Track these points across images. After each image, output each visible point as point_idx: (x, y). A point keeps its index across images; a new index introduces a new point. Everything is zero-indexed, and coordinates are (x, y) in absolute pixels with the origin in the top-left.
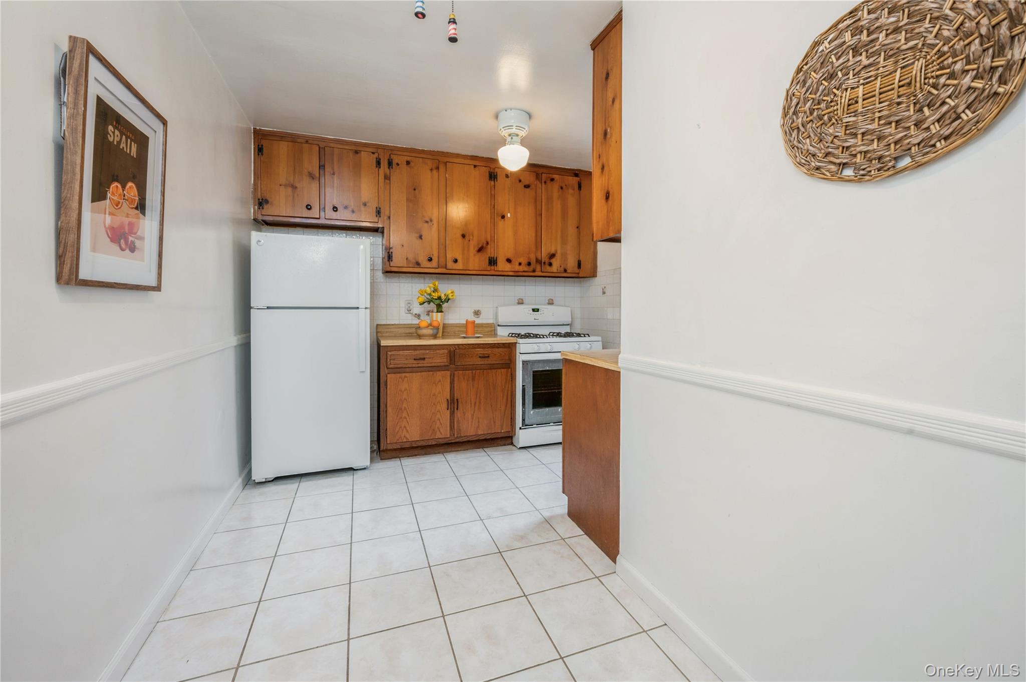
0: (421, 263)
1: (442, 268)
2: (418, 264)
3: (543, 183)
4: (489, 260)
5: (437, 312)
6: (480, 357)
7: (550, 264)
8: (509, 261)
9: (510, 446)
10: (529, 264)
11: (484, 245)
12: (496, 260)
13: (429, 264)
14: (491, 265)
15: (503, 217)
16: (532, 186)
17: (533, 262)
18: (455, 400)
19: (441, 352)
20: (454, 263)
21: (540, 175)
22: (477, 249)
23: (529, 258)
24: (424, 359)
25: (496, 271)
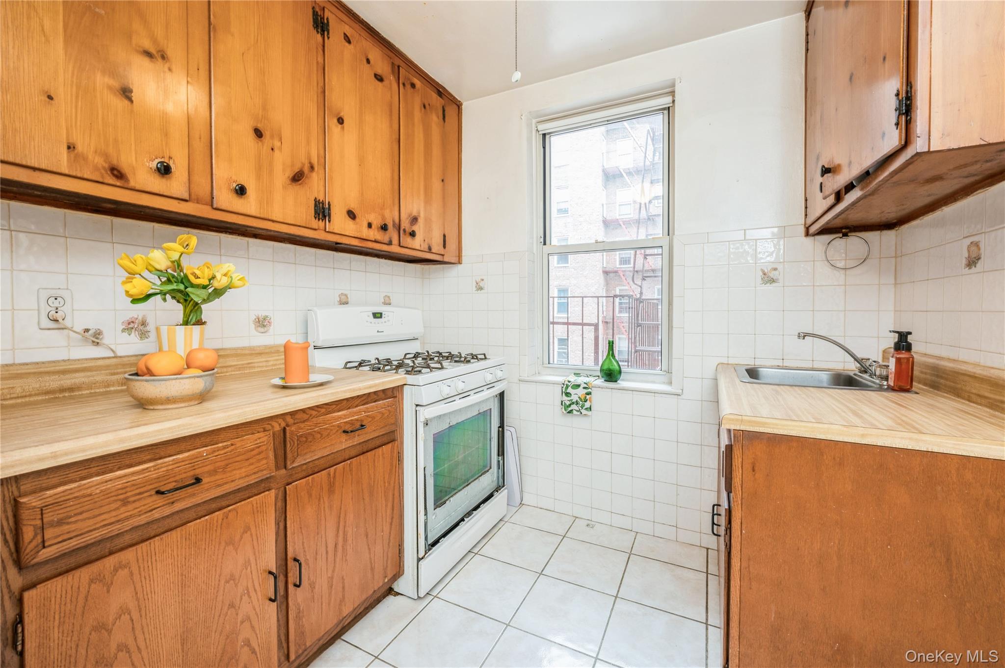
0: (130, 176)
1: (198, 201)
2: (117, 173)
3: (401, 85)
4: (316, 205)
5: (186, 323)
6: (345, 432)
7: (413, 234)
8: (351, 215)
9: (387, 598)
10: (384, 228)
11: (306, 169)
12: (329, 209)
13: (157, 184)
14: (319, 220)
15: (341, 121)
16: (386, 82)
17: (390, 226)
18: (291, 563)
19: (249, 441)
20: (235, 195)
21: (396, 67)
22: (289, 174)
23: (383, 217)
24: (198, 480)
25: (328, 232)
